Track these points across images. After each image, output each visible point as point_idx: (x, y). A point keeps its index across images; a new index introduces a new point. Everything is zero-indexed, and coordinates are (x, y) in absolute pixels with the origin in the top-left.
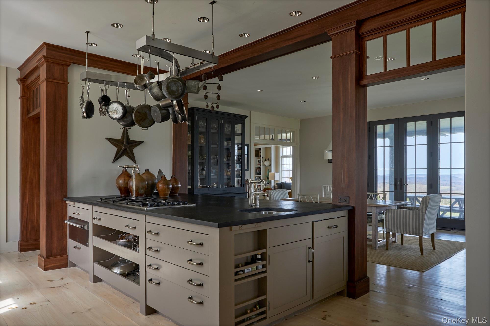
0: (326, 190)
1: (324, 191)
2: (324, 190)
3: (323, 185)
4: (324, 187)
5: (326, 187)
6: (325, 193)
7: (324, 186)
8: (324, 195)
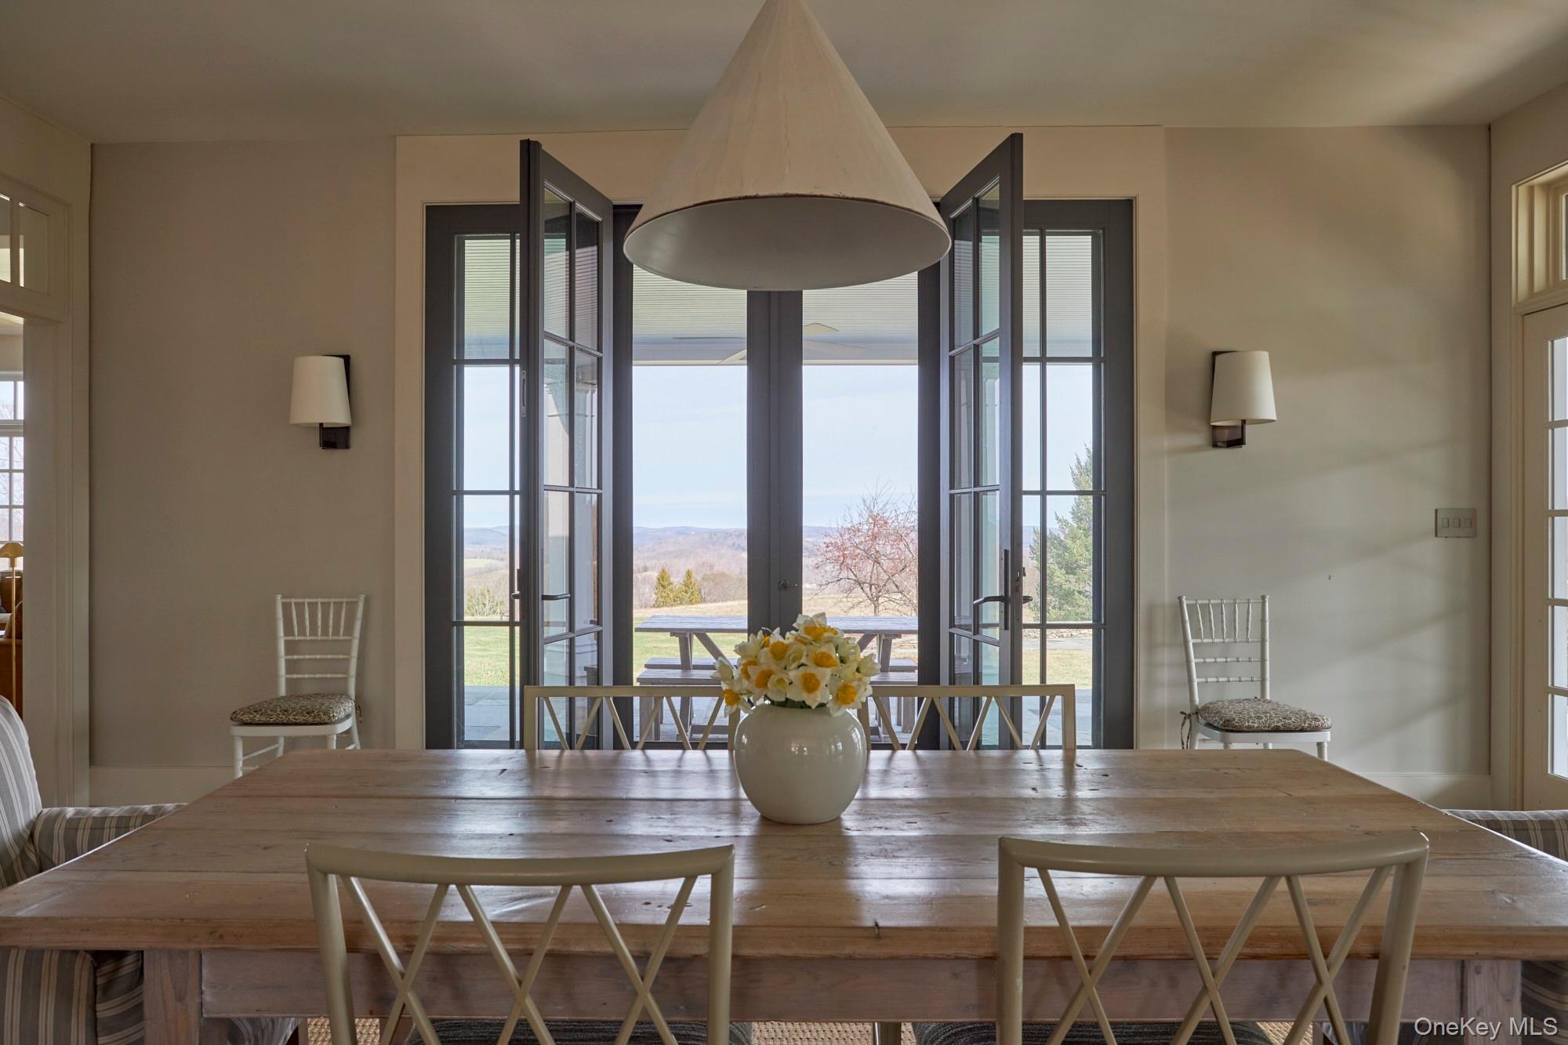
0: (302, 632)
1: (286, 634)
2: (288, 631)
3: (279, 597)
4: (286, 608)
5: (299, 606)
6: (291, 647)
7: (284, 604)
8: (288, 662)
